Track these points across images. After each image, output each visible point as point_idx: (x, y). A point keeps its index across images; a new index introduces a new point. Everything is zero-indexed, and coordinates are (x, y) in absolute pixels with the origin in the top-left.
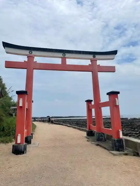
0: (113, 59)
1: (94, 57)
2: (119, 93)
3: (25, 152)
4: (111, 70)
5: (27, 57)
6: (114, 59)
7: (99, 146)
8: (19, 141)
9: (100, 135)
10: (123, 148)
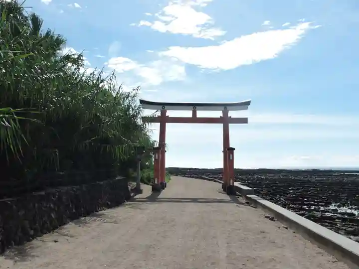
0: (247, 109)
1: (226, 108)
2: (234, 149)
4: (244, 121)
8: (156, 182)
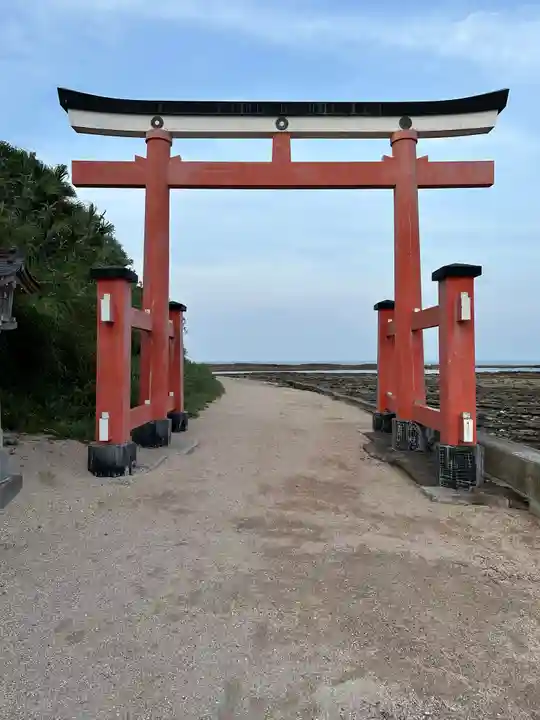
0: (486, 130)
1: (406, 124)
3: (127, 469)
4: (476, 176)
5: (147, 141)
6: (491, 128)
7: (396, 468)
8: (104, 436)
9: (410, 428)
10: (474, 479)
